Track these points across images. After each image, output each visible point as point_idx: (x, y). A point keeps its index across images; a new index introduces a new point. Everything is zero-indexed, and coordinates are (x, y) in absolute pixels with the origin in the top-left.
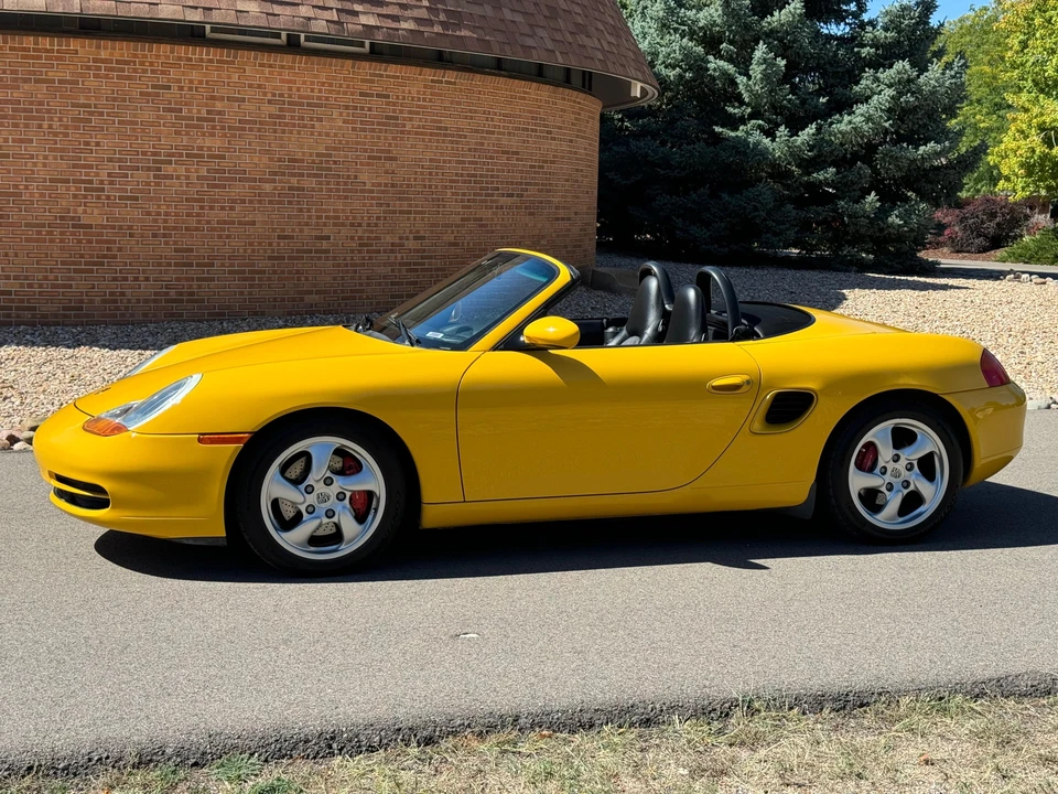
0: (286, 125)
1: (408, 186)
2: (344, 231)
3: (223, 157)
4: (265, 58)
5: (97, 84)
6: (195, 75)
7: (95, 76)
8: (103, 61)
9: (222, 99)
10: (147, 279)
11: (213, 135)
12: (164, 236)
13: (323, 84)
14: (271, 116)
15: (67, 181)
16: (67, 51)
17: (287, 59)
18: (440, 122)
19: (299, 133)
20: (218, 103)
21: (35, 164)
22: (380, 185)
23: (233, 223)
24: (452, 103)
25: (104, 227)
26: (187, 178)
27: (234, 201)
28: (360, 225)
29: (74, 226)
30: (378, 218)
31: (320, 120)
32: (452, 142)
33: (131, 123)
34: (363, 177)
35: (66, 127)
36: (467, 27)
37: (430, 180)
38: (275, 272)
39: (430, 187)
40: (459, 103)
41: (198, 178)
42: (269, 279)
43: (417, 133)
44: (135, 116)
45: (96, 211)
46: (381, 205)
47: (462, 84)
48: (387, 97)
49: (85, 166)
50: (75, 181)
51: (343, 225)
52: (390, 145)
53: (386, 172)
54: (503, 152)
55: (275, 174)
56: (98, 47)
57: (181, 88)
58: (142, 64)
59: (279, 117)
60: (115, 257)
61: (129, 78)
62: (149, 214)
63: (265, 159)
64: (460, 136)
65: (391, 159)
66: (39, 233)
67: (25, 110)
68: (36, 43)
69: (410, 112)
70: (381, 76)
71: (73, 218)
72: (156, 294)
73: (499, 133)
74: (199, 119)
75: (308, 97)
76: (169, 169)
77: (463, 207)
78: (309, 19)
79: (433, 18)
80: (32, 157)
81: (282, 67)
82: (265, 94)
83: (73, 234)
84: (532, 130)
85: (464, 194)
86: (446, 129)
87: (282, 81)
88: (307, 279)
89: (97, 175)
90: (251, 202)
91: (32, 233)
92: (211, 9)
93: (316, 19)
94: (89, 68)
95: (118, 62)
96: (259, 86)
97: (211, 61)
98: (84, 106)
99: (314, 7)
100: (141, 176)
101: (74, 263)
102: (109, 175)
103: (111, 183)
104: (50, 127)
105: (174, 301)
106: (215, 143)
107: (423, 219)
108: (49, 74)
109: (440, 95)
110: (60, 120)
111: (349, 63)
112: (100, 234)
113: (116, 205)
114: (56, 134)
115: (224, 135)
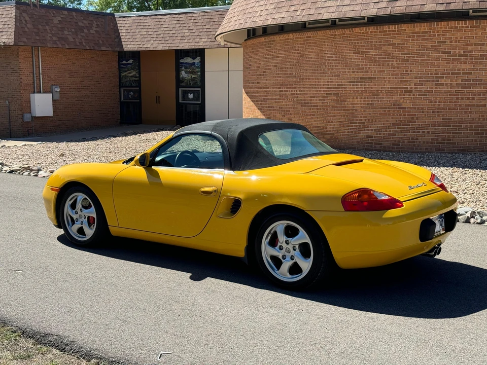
3: (471, 73)
5: (412, 44)
6: (458, 35)
7: (412, 40)
8: (416, 33)
9: (472, 45)
10: (428, 132)
11: (465, 63)
12: (438, 112)
15: (397, 88)
16: (401, 30)
20: (469, 47)
21: (385, 81)
23: (473, 105)
25: (411, 108)
26: (451, 84)
27: (475, 95)
29: (399, 108)
33: (426, 60)
35: (399, 64)
41: (457, 84)
44: (428, 57)
45: (408, 101)
49: (405, 81)
50: (401, 88)
56: (414, 27)
57: (451, 42)
58: (433, 32)
60: (415, 122)
61: (427, 39)
62: (431, 102)
66: (385, 111)
67: (383, 58)
68: (389, 28)
71: (398, 105)
72: (432, 139)
74: (459, 56)
76: (442, 81)
80: (384, 78)
83: (398, 112)
89: (410, 85)
91: (382, 111)
94: (410, 37)
95: (423, 33)
97: (468, 27)
98: (406, 54)
100: (429, 84)
101: (398, 125)
102: (415, 85)
103: (416, 88)
104: (392, 64)
105: (441, 143)
106: (466, 67)
108: (394, 41)
110: (396, 61)
112: (409, 112)
113: (417, 98)
114: (394, 68)
115: (472, 63)
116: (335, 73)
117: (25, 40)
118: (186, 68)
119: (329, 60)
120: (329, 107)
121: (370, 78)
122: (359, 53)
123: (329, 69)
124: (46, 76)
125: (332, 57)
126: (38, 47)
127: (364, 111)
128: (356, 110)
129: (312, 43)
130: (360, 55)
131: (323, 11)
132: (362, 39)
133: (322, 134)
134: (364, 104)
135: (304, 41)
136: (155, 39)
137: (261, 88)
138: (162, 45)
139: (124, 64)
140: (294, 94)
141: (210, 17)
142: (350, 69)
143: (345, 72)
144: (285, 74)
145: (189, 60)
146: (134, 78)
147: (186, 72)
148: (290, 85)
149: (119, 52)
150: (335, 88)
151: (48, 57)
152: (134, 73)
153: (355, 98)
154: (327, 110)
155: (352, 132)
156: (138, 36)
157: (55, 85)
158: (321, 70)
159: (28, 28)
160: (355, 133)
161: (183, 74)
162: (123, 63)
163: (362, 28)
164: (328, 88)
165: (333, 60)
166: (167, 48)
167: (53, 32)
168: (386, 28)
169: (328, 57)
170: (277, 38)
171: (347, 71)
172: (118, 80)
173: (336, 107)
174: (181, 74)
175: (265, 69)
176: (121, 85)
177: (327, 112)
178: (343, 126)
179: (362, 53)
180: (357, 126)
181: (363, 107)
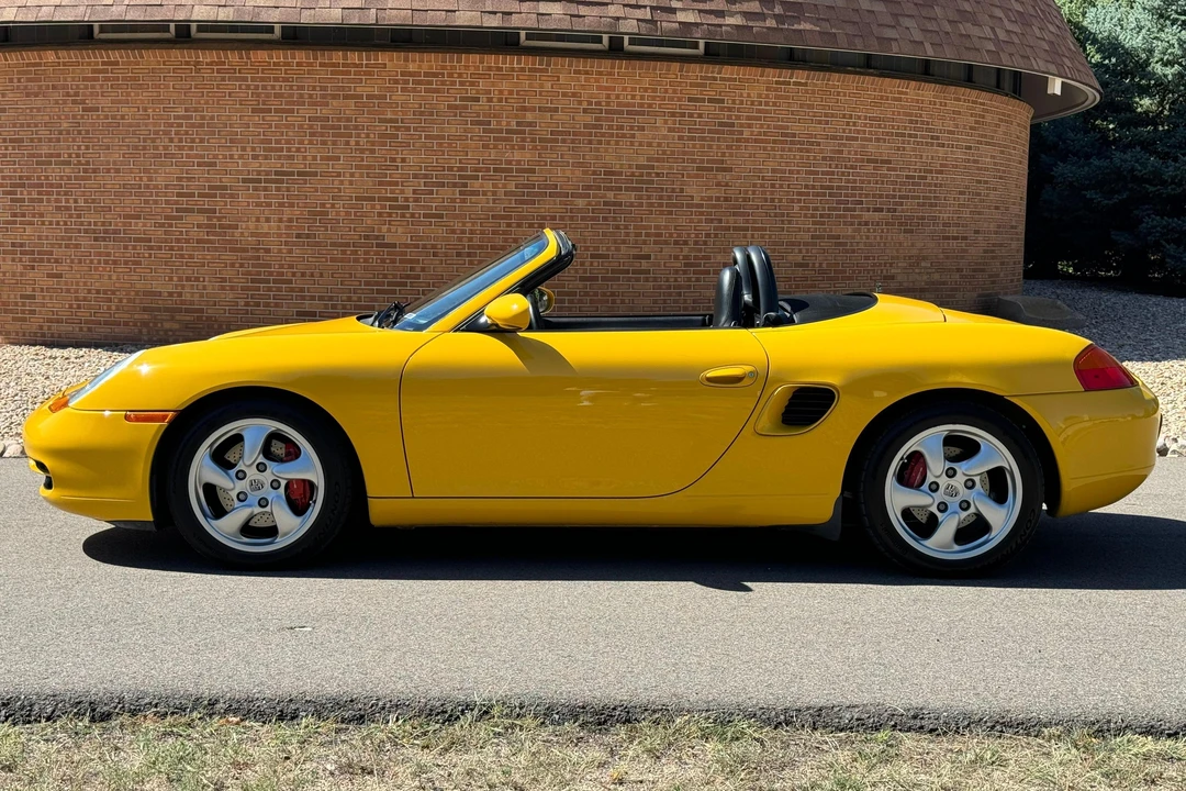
0: (603, 135)
1: (745, 200)
2: (667, 250)
3: (533, 171)
4: (580, 64)
5: (404, 98)
6: (505, 86)
7: (403, 90)
8: (411, 74)
9: (533, 109)
11: (522, 148)
12: (469, 255)
13: (646, 90)
14: (586, 126)
15: (373, 199)
16: (376, 66)
17: (606, 64)
18: (787, 128)
19: (617, 143)
20: (528, 114)
21: (342, 182)
22: (710, 199)
24: (801, 106)
25: (407, 246)
26: (494, 193)
28: (686, 243)
29: (378, 245)
30: (708, 235)
31: (643, 129)
32: (801, 150)
33: (437, 137)
34: (689, 191)
35: (373, 144)
36: (807, 20)
37: (772, 193)
38: (587, 294)
39: (773, 200)
40: (810, 106)
41: (506, 194)
42: (580, 301)
43: (756, 141)
44: (442, 130)
45: (400, 230)
46: (712, 221)
47: (816, 85)
48: (722, 101)
49: (390, 184)
50: (380, 199)
51: (666, 243)
52: (723, 154)
53: (718, 184)
54: (869, 161)
55: (589, 188)
56: (406, 60)
57: (490, 100)
58: (450, 75)
59: (595, 127)
60: (418, 277)
61: (436, 91)
62: (453, 232)
63: (578, 173)
64: (812, 144)
65: (724, 170)
66: (344, 252)
67: (333, 127)
68: (345, 58)
69: (749, 118)
70: (715, 79)
71: (377, 237)
73: (863, 139)
74: (508, 132)
75: (628, 105)
76: (476, 185)
77: (814, 223)
78: (618, 19)
79: (765, 11)
80: (339, 175)
81: (600, 73)
82: (580, 103)
83: (377, 253)
84: (910, 136)
85: (816, 209)
86: (794, 135)
87: (599, 88)
88: (623, 302)
89: (402, 192)
90: (562, 218)
91: (337, 253)
92: (510, 14)
93: (625, 18)
94: (396, 82)
95: (426, 75)
96: (574, 95)
97: (523, 70)
98: (391, 121)
99: (625, 5)
100: (446, 193)
101: (377, 284)
102: (414, 192)
103: (416, 200)
104: (357, 143)
106: (524, 156)
107: (763, 236)
108: (358, 89)
109: (787, 98)
110: (368, 136)
111: (676, 66)
112: (405, 254)
113: (420, 223)
114: (362, 151)
115: (535, 148)
116: (202, 157)
119: (180, 125)
120: (187, 241)
121: (299, 174)
122: (269, 111)
125: (190, 118)
127: (290, 251)
128: (268, 251)
129: (124, 79)
130: (272, 118)
132: (276, 79)
133: (167, 310)
134: (288, 235)
135: (95, 71)
140: (68, 209)
142: (244, 149)
143: (231, 157)
144: (33, 156)
148: (51, 186)
150: (201, 195)
153: (263, 220)
154: (181, 249)
155: (258, 305)
158: (156, 148)
160: (267, 305)
163: (274, 53)
164: (179, 195)
165: (193, 125)
168: (338, 56)
169: (176, 117)
171: (236, 153)
173: (209, 241)
177: (182, 256)
178: (232, 288)
179: (276, 111)
180: (270, 289)
181: (286, 243)
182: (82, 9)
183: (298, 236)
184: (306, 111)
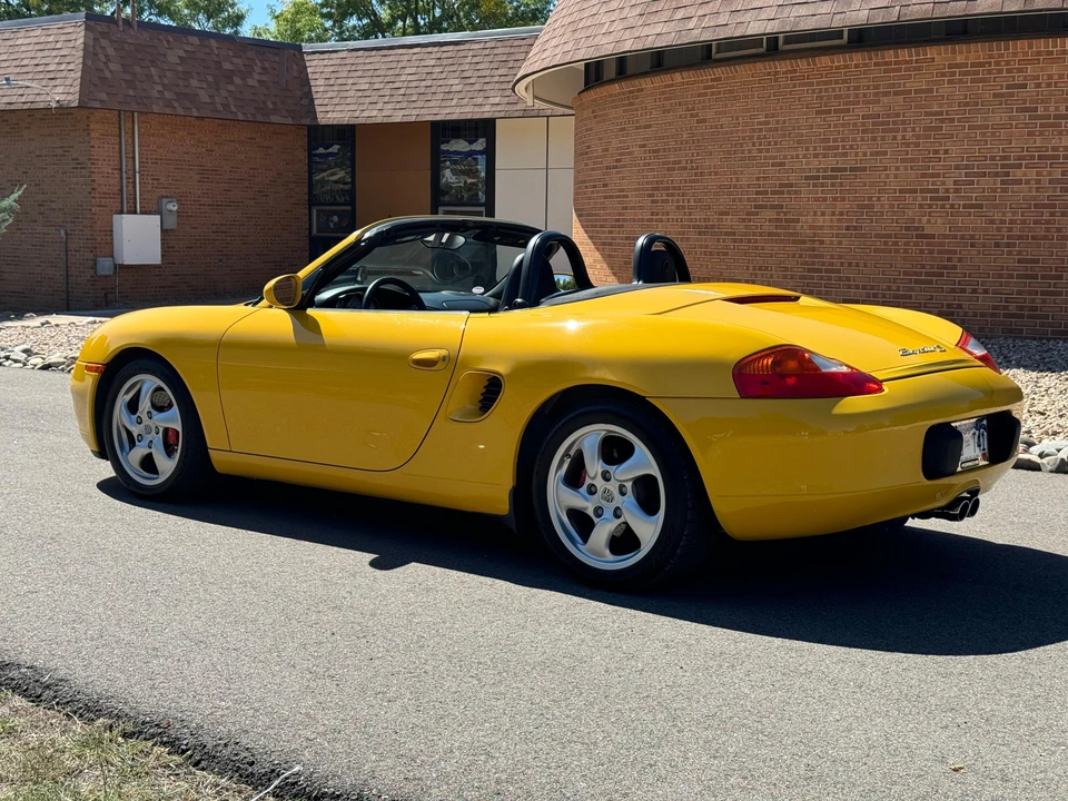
5: (950, 90)
6: (1055, 69)
7: (950, 82)
8: (958, 66)
10: (986, 291)
12: (1008, 245)
15: (915, 191)
16: (925, 61)
21: (888, 176)
25: (946, 237)
26: (1038, 181)
29: (918, 236)
33: (981, 127)
35: (918, 137)
41: (1051, 181)
44: (986, 119)
45: (939, 221)
49: (932, 176)
50: (922, 191)
56: (954, 52)
57: (1038, 85)
58: (998, 63)
60: (955, 267)
61: (983, 80)
62: (992, 222)
66: (886, 243)
68: (896, 56)
71: (917, 229)
72: (995, 307)
74: (1056, 117)
76: (1018, 174)
80: (886, 169)
83: (916, 244)
89: (943, 183)
91: (879, 244)
94: (943, 75)
95: (973, 65)
98: (937, 113)
100: (987, 183)
101: (916, 274)
102: (955, 183)
103: (957, 191)
104: (904, 138)
105: (1013, 316)
108: (907, 85)
110: (913, 130)
112: (943, 244)
113: (960, 214)
114: (908, 145)
116: (775, 158)
117: (104, 96)
118: (454, 162)
119: (761, 130)
120: (761, 234)
121: (852, 169)
122: (829, 112)
123: (760, 151)
124: (150, 178)
126: (133, 112)
127: (840, 243)
128: (822, 242)
129: (725, 92)
130: (832, 118)
131: (748, 17)
132: (837, 82)
134: (839, 228)
135: (706, 88)
136: (386, 99)
137: (611, 197)
138: (402, 112)
139: (321, 155)
141: (507, 50)
142: (807, 149)
143: (797, 156)
145: (460, 145)
146: (341, 186)
147: (454, 172)
148: (674, 188)
149: (309, 127)
150: (773, 193)
151: (153, 135)
152: (341, 174)
153: (819, 213)
154: (756, 241)
156: (352, 93)
157: (167, 197)
158: (743, 152)
159: (111, 71)
161: (448, 176)
162: (317, 152)
163: (835, 57)
164: (757, 193)
165: (770, 130)
166: (413, 119)
167: (166, 82)
168: (890, 55)
169: (759, 123)
170: (648, 84)
171: (801, 152)
172: (306, 190)
173: (776, 234)
174: (444, 176)
175: (621, 154)
176: (312, 201)
177: (757, 248)
178: (792, 277)
179: (836, 112)
180: (822, 278)
181: (837, 235)
182: (673, 34)
183: (847, 228)
184: (860, 110)
